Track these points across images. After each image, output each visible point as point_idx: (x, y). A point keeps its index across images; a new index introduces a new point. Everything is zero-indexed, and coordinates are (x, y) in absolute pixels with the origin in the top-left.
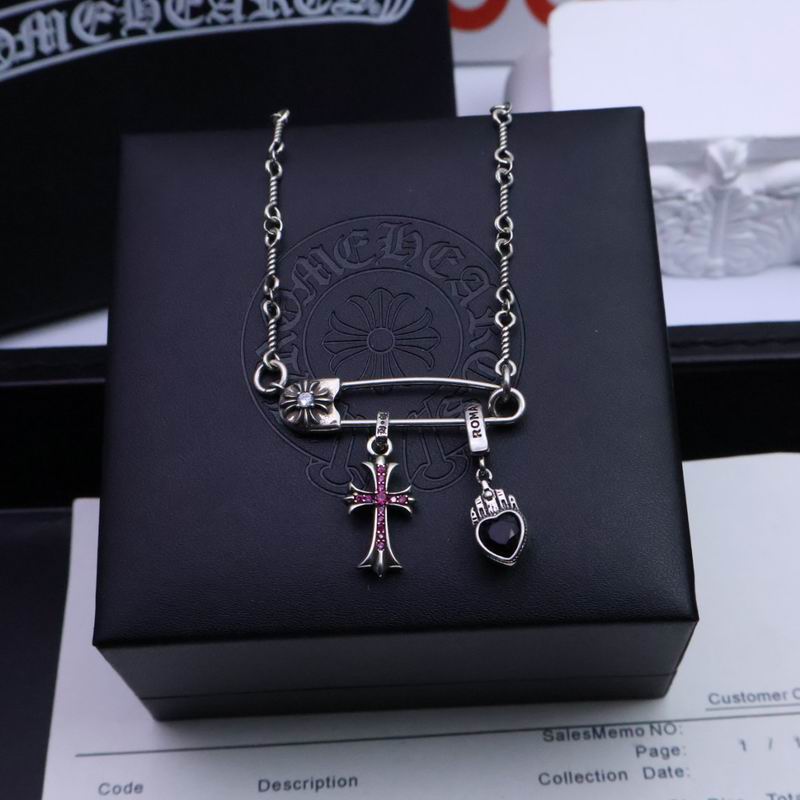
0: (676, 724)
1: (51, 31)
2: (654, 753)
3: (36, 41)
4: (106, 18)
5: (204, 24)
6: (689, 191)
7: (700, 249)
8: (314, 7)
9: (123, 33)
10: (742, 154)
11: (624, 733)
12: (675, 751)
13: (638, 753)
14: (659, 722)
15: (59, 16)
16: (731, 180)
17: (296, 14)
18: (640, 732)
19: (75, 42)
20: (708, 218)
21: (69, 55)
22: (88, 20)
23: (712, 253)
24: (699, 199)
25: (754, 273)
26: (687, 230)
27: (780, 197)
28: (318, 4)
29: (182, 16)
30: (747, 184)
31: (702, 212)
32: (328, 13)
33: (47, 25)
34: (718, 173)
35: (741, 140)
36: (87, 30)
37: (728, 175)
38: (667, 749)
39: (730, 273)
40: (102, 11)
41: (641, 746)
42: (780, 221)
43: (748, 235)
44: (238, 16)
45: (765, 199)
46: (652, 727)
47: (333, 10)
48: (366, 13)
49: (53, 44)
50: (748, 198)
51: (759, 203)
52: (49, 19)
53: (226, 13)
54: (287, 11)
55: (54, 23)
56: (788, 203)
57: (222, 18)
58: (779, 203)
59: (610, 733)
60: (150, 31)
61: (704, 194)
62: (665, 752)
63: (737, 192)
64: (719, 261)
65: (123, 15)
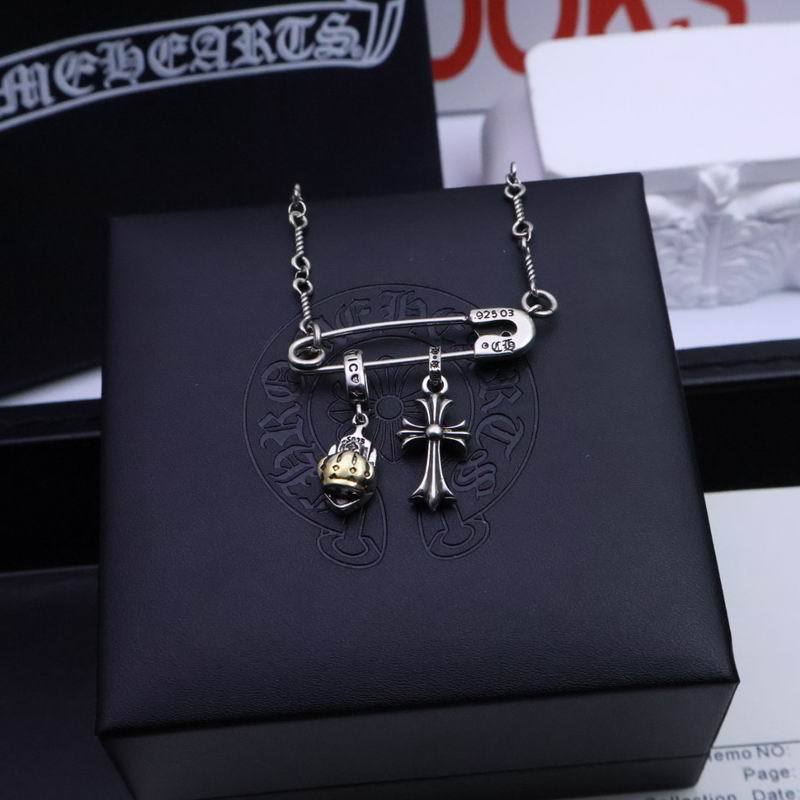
0: (784, 746)
1: (33, 84)
2: (763, 775)
3: (19, 95)
4: (89, 69)
5: (188, 73)
6: (682, 219)
7: (694, 279)
8: (297, 51)
9: (107, 84)
10: (734, 179)
11: (730, 756)
12: (785, 773)
13: (746, 775)
14: (766, 744)
15: (42, 69)
16: (724, 205)
17: (280, 60)
18: (747, 755)
19: (59, 95)
20: (701, 246)
21: (52, 109)
22: (70, 72)
23: (705, 283)
24: (692, 227)
25: (746, 301)
26: (680, 259)
27: (771, 221)
28: (302, 49)
29: (166, 64)
30: (739, 210)
31: (696, 240)
32: (311, 57)
33: (30, 79)
34: (711, 200)
35: (731, 165)
36: (70, 82)
37: (721, 200)
38: (776, 772)
39: (724, 301)
40: (85, 62)
41: (749, 769)
42: (772, 246)
43: (741, 261)
44: (222, 63)
45: (757, 224)
46: (758, 749)
47: (316, 54)
48: (348, 56)
49: (36, 99)
50: (740, 224)
51: (752, 229)
52: (31, 71)
53: (210, 60)
54: (271, 57)
55: (37, 76)
56: (779, 227)
57: (206, 66)
58: (771, 228)
59: (716, 756)
60: (134, 81)
61: (696, 221)
62: (774, 774)
63: (729, 218)
64: (712, 290)
65: (106, 66)
